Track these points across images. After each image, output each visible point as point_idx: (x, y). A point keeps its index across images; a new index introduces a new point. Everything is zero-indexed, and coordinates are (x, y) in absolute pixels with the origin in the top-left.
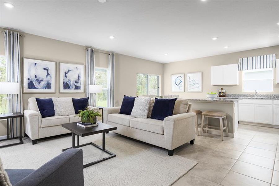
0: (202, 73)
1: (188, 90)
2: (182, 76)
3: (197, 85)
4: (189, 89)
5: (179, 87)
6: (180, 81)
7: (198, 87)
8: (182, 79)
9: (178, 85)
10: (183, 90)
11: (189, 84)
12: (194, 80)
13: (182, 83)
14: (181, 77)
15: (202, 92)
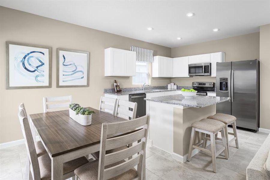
0: (89, 53)
3: (79, 75)
4: (63, 81)
5: (37, 76)
7: (82, 78)
8: (45, 59)
9: (34, 71)
11: (63, 71)
12: (74, 64)
14: (43, 54)
15: (89, 86)
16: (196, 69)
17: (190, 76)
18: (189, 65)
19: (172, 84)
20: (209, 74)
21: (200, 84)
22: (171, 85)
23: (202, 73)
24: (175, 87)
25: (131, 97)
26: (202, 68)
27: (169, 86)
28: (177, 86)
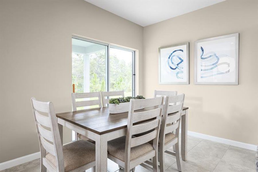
0: (239, 34)
1: (199, 80)
2: (184, 47)
4: (202, 77)
5: (178, 73)
6: (180, 59)
7: (227, 72)
8: (184, 55)
9: (175, 69)
10: (185, 80)
11: (201, 66)
12: (215, 55)
13: (185, 64)
14: (182, 51)
15: (238, 84)
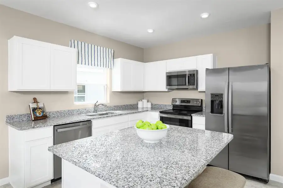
16: (179, 78)
17: (168, 89)
18: (167, 73)
19: (145, 101)
20: (195, 87)
21: (183, 101)
22: (143, 103)
23: (186, 85)
24: (149, 105)
25: (57, 131)
26: (184, 78)
27: (140, 105)
28: (152, 104)
